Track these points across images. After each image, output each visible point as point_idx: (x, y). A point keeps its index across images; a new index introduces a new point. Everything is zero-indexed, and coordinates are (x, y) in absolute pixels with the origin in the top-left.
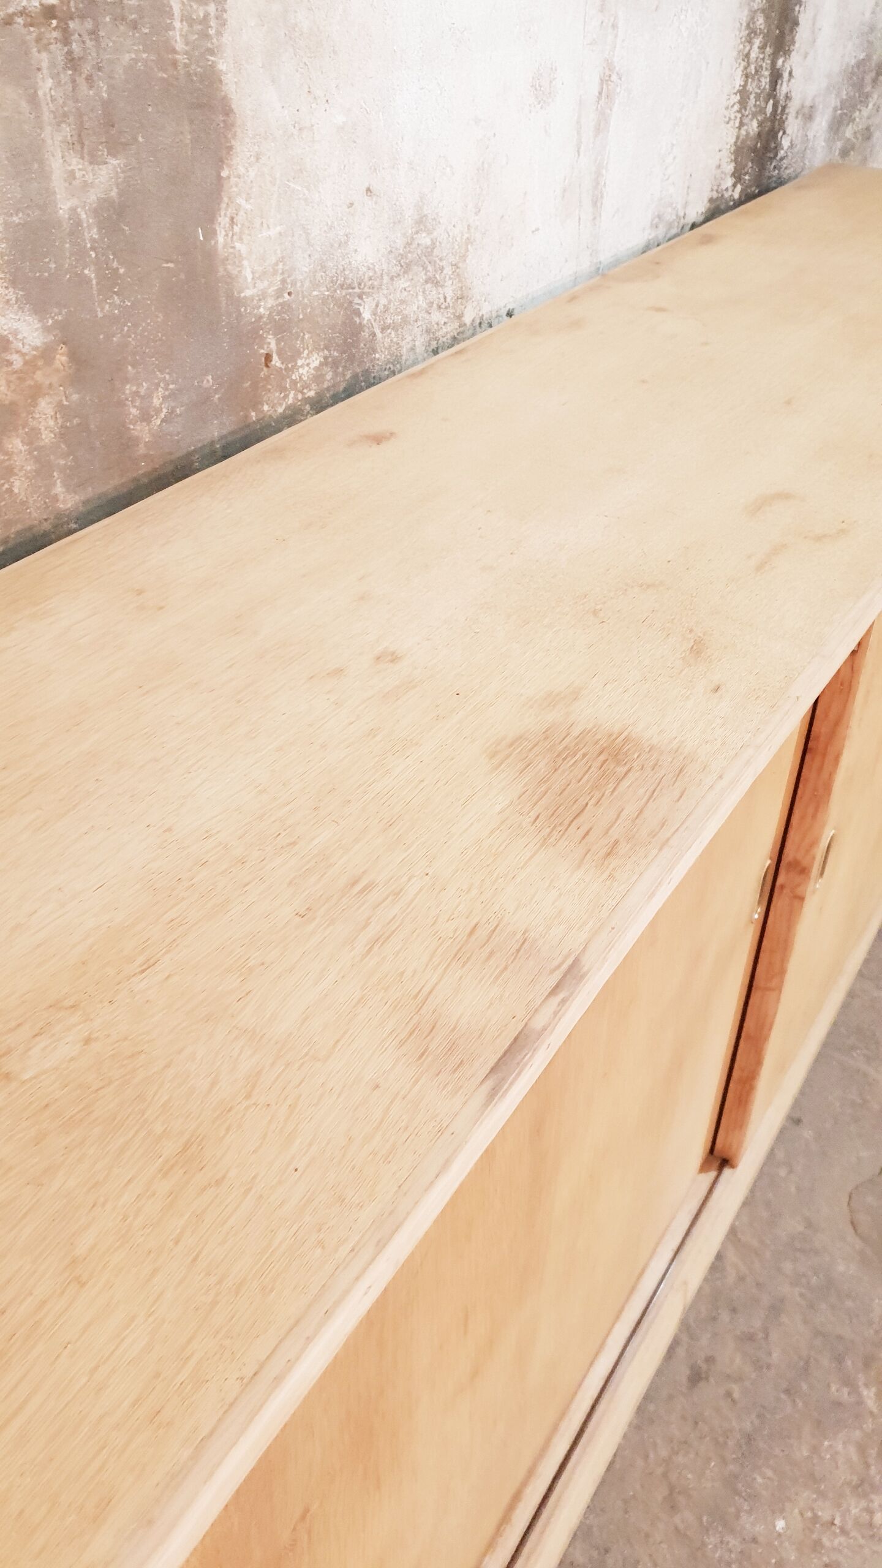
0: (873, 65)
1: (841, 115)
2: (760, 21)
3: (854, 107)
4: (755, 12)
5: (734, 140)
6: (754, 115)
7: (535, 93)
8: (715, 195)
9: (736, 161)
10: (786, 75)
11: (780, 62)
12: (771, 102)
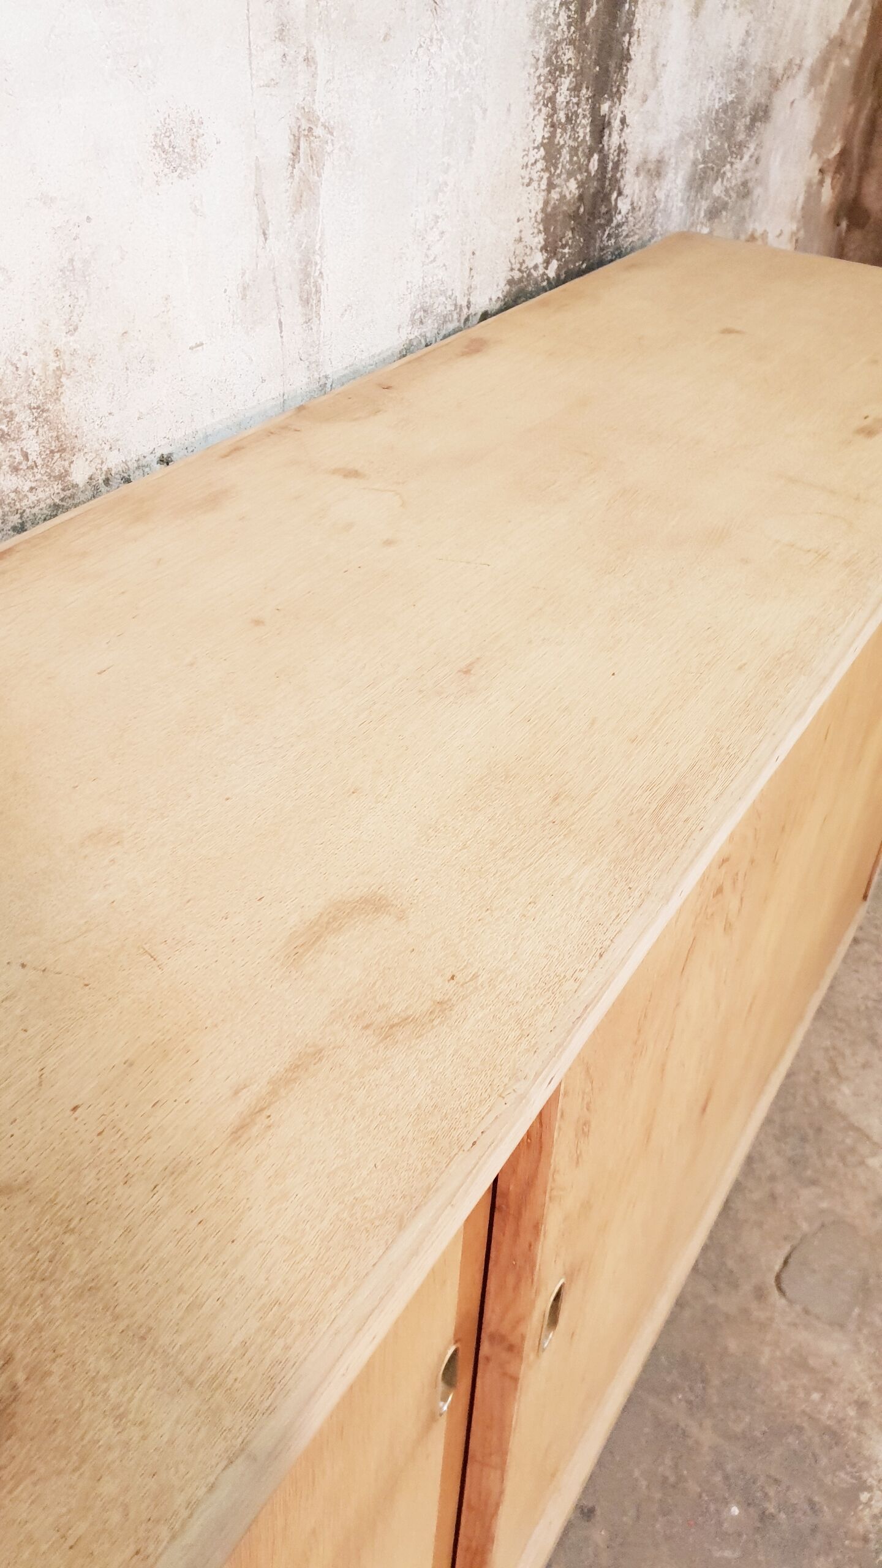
0: (747, 109)
1: (704, 171)
2: (568, 55)
3: (723, 160)
4: (558, 43)
5: (541, 205)
6: (570, 174)
7: (164, 156)
8: (517, 275)
9: (546, 230)
10: (616, 124)
11: (605, 108)
12: (596, 156)
